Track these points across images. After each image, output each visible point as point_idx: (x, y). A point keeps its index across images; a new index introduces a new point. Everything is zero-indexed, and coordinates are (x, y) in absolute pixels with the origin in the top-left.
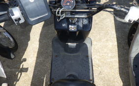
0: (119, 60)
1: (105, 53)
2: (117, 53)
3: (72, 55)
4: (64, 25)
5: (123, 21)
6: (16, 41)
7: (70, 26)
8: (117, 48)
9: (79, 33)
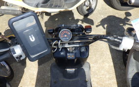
0: (117, 81)
1: (103, 75)
2: (114, 74)
3: (71, 80)
4: (62, 53)
5: (118, 49)
6: (12, 68)
7: (68, 54)
8: (114, 69)
9: (77, 60)
